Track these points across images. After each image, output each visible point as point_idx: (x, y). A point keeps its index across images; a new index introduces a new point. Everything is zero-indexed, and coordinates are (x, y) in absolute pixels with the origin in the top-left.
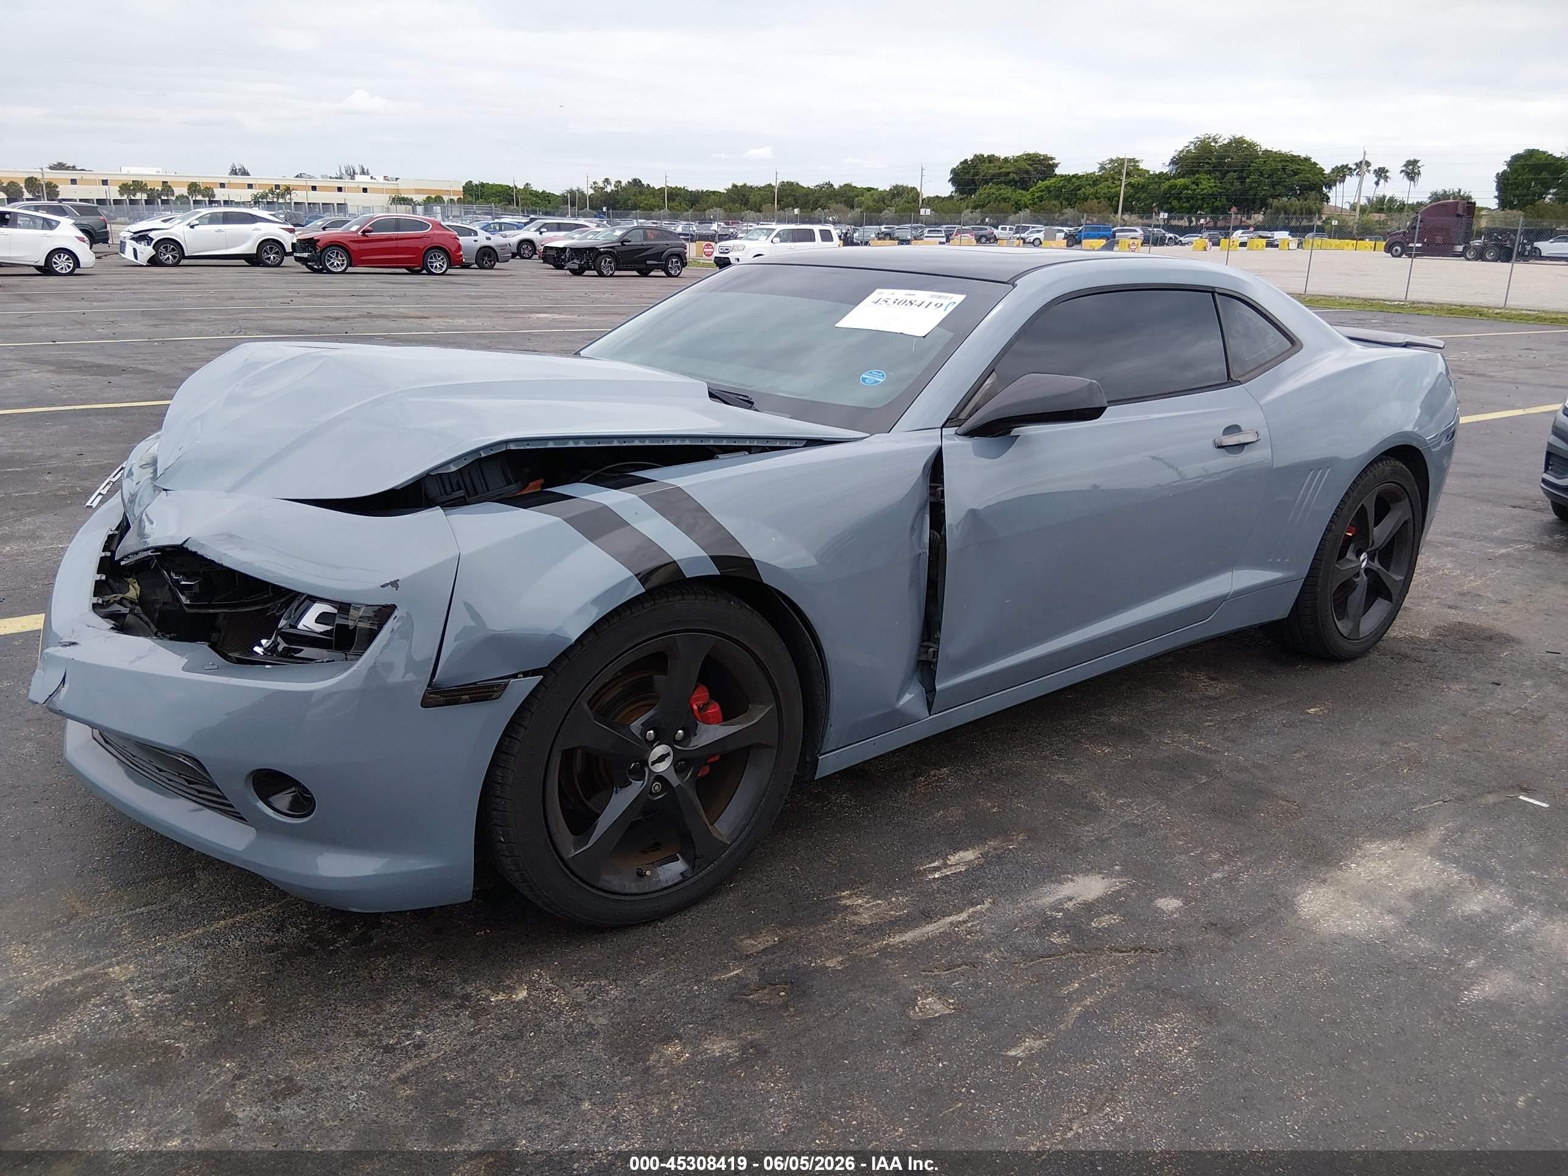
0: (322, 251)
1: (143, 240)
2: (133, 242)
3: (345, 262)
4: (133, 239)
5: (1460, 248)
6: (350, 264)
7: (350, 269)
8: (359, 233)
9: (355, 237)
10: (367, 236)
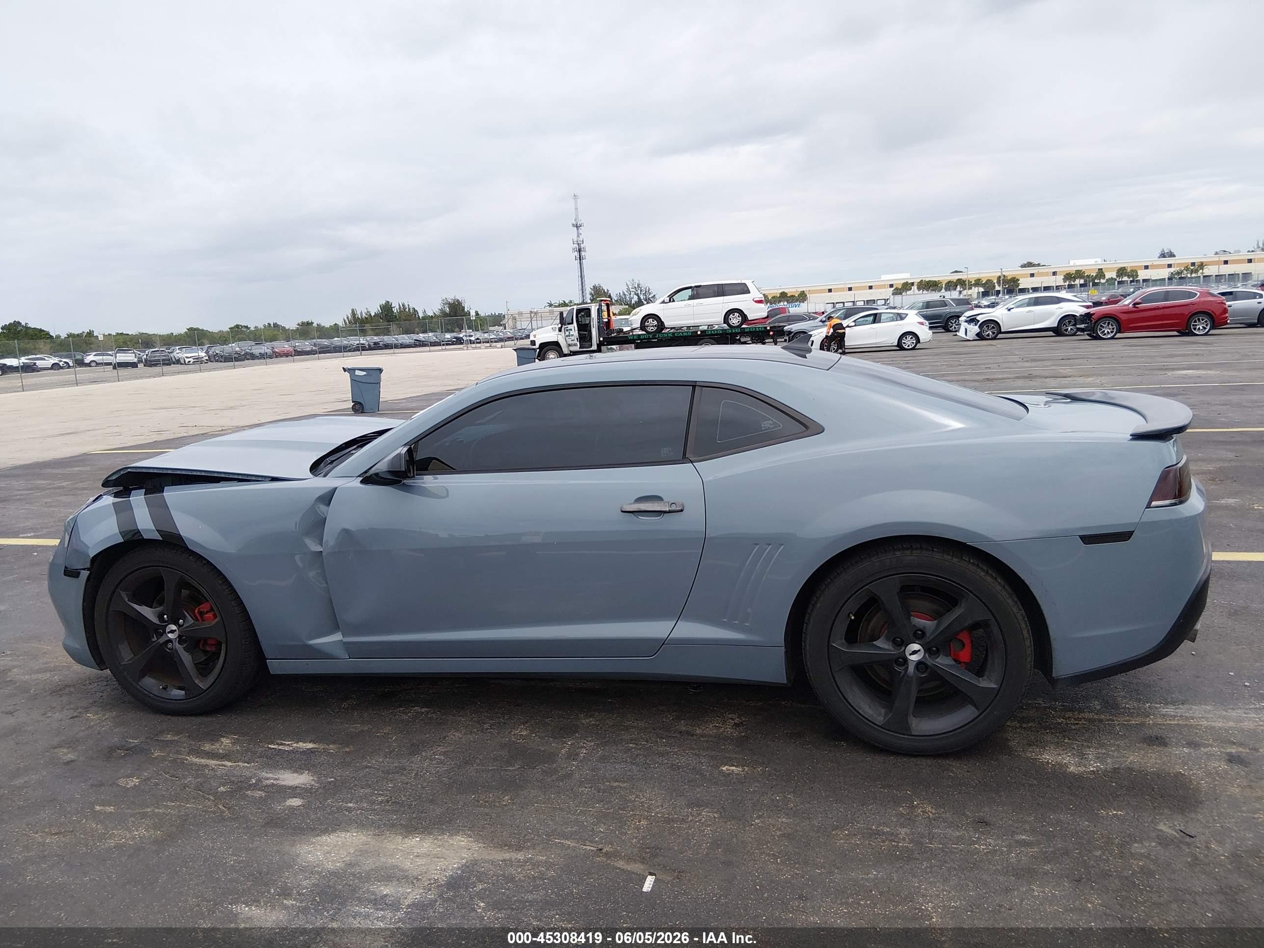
0: (1095, 323)
1: (973, 322)
2: (966, 324)
3: (1115, 330)
4: (966, 321)
6: (1119, 331)
7: (1118, 335)
8: (1131, 306)
9: (1126, 309)
10: (1137, 308)
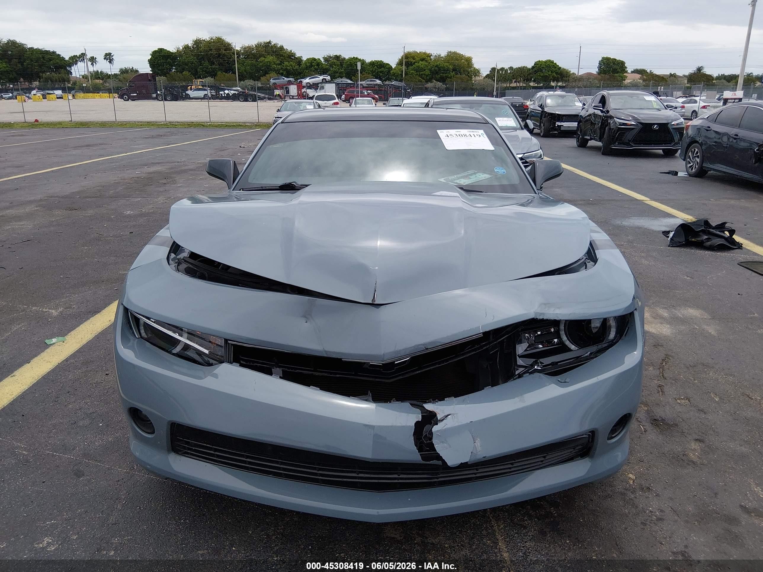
5: (154, 95)
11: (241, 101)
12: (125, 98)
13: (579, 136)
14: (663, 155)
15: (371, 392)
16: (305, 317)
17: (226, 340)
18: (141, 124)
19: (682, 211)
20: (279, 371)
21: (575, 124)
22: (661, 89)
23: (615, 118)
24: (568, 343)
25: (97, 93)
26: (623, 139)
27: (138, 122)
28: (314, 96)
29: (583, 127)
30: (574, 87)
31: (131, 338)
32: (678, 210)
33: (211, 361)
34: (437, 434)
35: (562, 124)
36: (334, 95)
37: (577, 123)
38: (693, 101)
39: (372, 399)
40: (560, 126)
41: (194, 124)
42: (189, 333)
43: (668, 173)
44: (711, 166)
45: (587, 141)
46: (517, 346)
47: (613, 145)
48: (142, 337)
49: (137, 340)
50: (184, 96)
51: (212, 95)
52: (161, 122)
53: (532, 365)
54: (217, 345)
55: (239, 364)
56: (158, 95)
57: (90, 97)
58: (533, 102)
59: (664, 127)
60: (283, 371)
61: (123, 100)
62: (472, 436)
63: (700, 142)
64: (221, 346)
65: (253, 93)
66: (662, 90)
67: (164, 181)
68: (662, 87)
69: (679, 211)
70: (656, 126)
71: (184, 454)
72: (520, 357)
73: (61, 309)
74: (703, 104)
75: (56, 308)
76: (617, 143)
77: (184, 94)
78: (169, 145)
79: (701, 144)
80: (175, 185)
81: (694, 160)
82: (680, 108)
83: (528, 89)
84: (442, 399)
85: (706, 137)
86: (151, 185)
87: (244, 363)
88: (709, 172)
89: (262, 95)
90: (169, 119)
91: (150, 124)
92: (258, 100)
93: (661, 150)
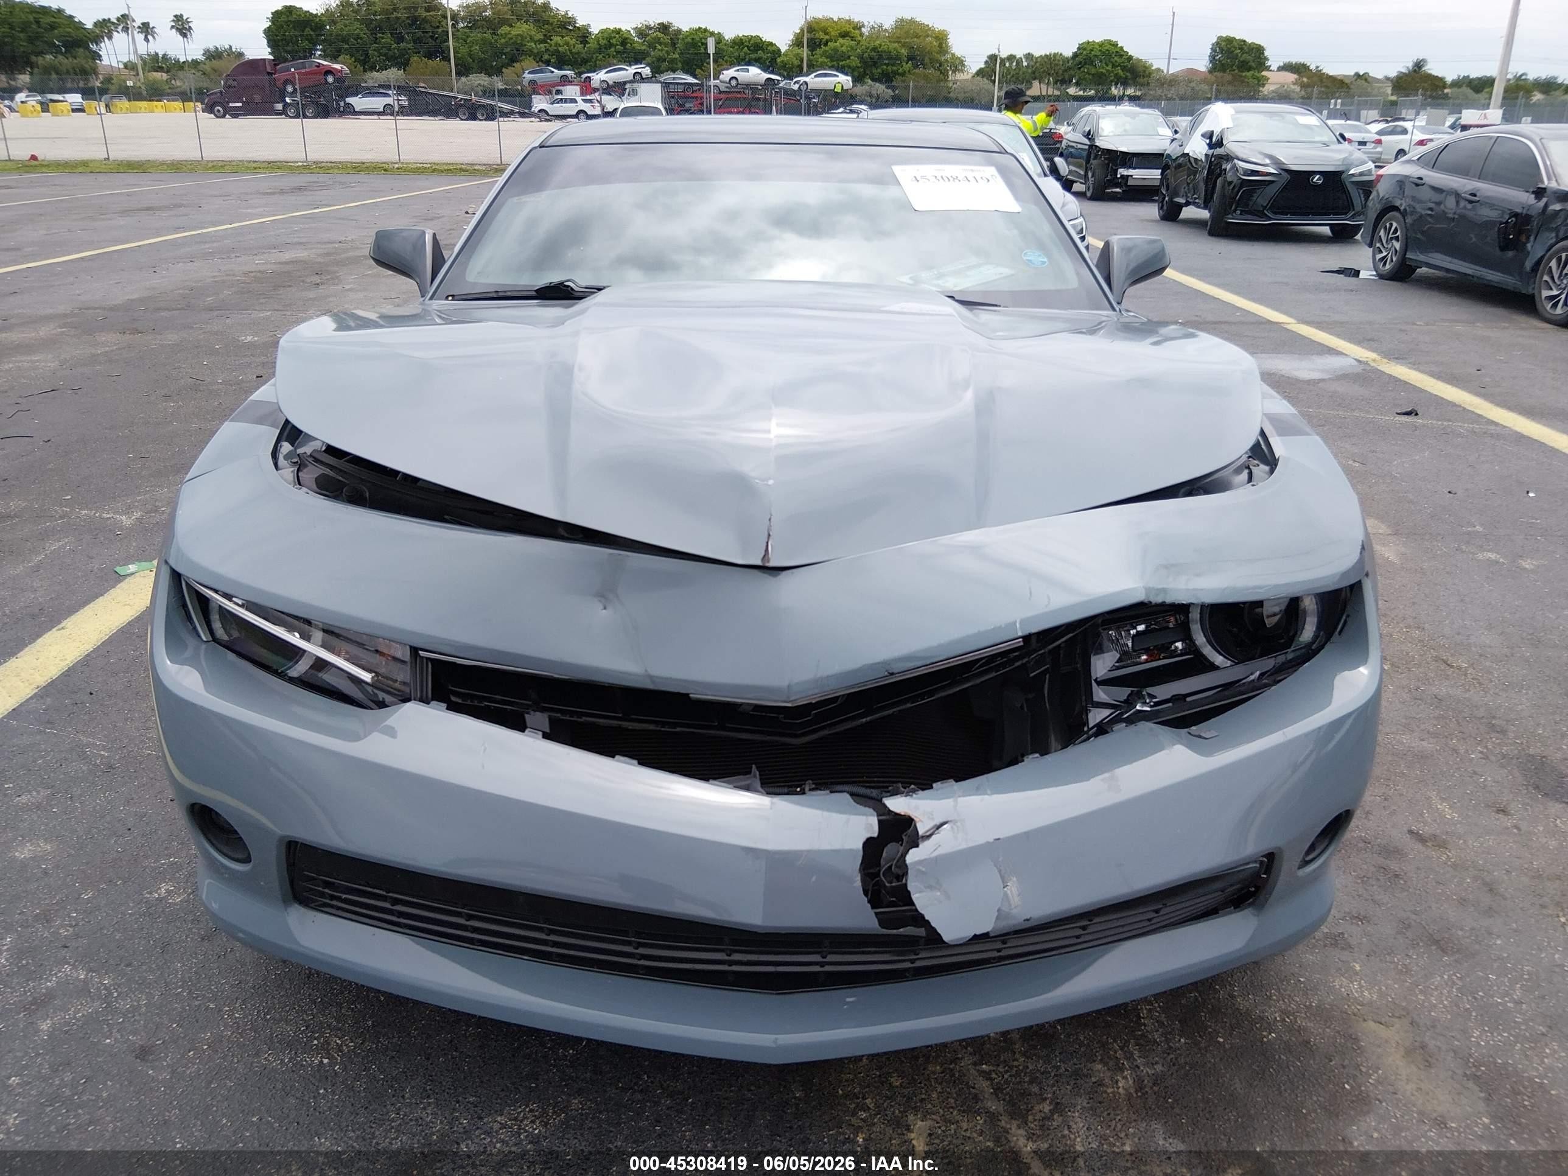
5: (279, 107)
11: (462, 120)
12: (219, 111)
13: (1164, 198)
14: (1330, 237)
15: (757, 768)
16: (602, 596)
17: (414, 650)
18: (254, 165)
19: (1359, 342)
20: (540, 719)
21: (1156, 174)
22: (1335, 105)
23: (1236, 161)
24: (1208, 651)
25: (157, 101)
26: (1251, 203)
27: (250, 162)
28: (616, 109)
29: (1172, 180)
30: (1159, 99)
31: (191, 642)
32: (1351, 340)
33: (381, 695)
34: (919, 870)
35: (1131, 172)
36: (660, 106)
37: (1160, 171)
38: (1399, 129)
39: (762, 784)
40: (1125, 178)
41: (365, 166)
42: (325, 631)
43: (1339, 272)
44: (1422, 258)
45: (1180, 207)
46: (1093, 659)
47: (1230, 216)
48: (215, 639)
49: (204, 646)
50: (342, 109)
51: (402, 107)
52: (297, 162)
53: (1129, 702)
54: (395, 659)
55: (444, 705)
56: (286, 105)
57: (143, 109)
58: (1071, 128)
59: (1334, 179)
60: (551, 719)
61: (212, 116)
62: (1000, 871)
63: (1402, 208)
64: (403, 662)
65: (488, 101)
66: (1338, 107)
67: (316, 279)
68: (1339, 101)
69: (1351, 343)
70: (1318, 177)
71: (320, 908)
72: (1101, 683)
73: (138, 514)
74: (1419, 136)
75: (128, 511)
76: (1238, 212)
77: (342, 104)
78: (317, 208)
79: (1404, 214)
80: (340, 287)
81: (1390, 246)
82: (1373, 145)
83: (1064, 101)
84: (926, 786)
85: (1414, 198)
86: (290, 286)
87: (460, 701)
88: (1418, 270)
89: (507, 107)
90: (313, 156)
91: (273, 166)
92: (501, 116)
93: (1328, 228)
